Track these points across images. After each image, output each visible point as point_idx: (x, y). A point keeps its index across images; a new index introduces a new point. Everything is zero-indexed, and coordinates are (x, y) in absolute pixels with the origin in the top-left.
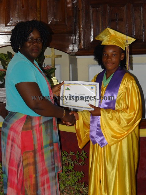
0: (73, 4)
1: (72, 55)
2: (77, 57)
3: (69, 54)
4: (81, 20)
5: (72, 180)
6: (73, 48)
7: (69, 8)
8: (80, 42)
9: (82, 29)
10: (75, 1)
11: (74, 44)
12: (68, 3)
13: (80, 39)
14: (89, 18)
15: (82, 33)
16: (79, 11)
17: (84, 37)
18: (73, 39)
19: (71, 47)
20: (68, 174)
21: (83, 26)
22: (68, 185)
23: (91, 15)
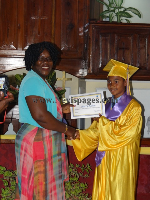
0: (84, 33)
1: (81, 79)
2: (86, 80)
3: (79, 77)
4: (91, 47)
5: (76, 190)
6: (83, 72)
7: (80, 36)
8: (89, 67)
9: (92, 55)
10: (87, 30)
11: (84, 69)
12: (80, 32)
13: (89, 64)
14: (98, 45)
15: (91, 58)
16: (90, 39)
17: (93, 62)
18: (83, 65)
19: (81, 72)
20: (73, 185)
21: (92, 52)
22: (72, 195)
23: (101, 43)
